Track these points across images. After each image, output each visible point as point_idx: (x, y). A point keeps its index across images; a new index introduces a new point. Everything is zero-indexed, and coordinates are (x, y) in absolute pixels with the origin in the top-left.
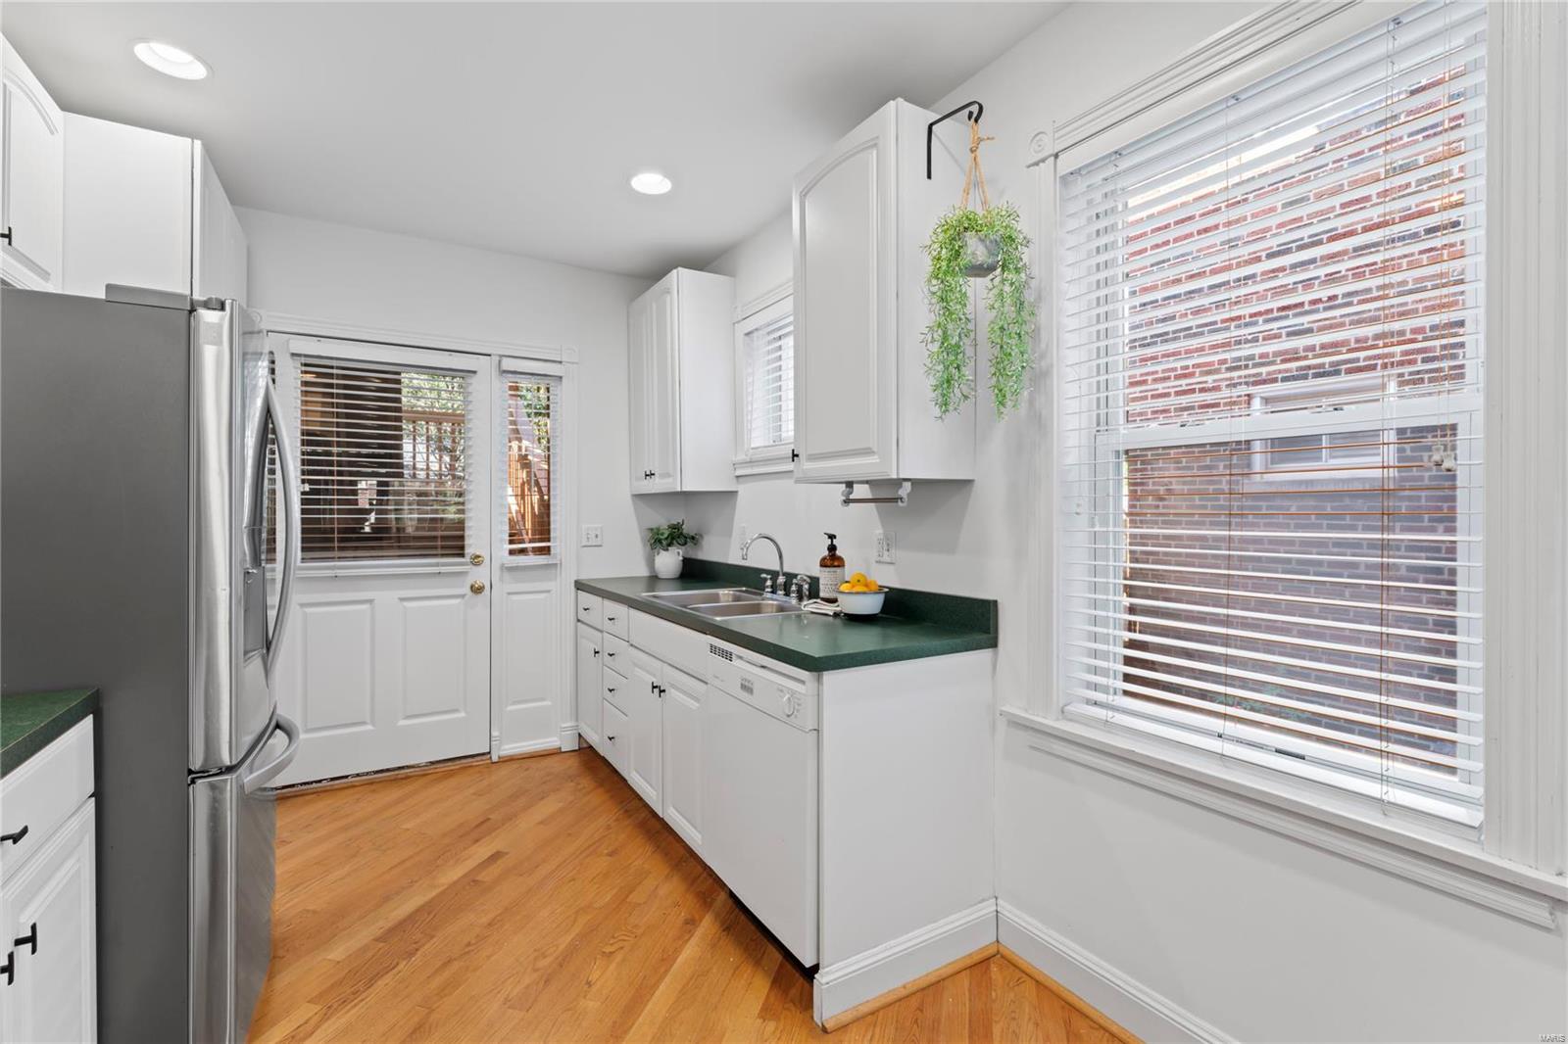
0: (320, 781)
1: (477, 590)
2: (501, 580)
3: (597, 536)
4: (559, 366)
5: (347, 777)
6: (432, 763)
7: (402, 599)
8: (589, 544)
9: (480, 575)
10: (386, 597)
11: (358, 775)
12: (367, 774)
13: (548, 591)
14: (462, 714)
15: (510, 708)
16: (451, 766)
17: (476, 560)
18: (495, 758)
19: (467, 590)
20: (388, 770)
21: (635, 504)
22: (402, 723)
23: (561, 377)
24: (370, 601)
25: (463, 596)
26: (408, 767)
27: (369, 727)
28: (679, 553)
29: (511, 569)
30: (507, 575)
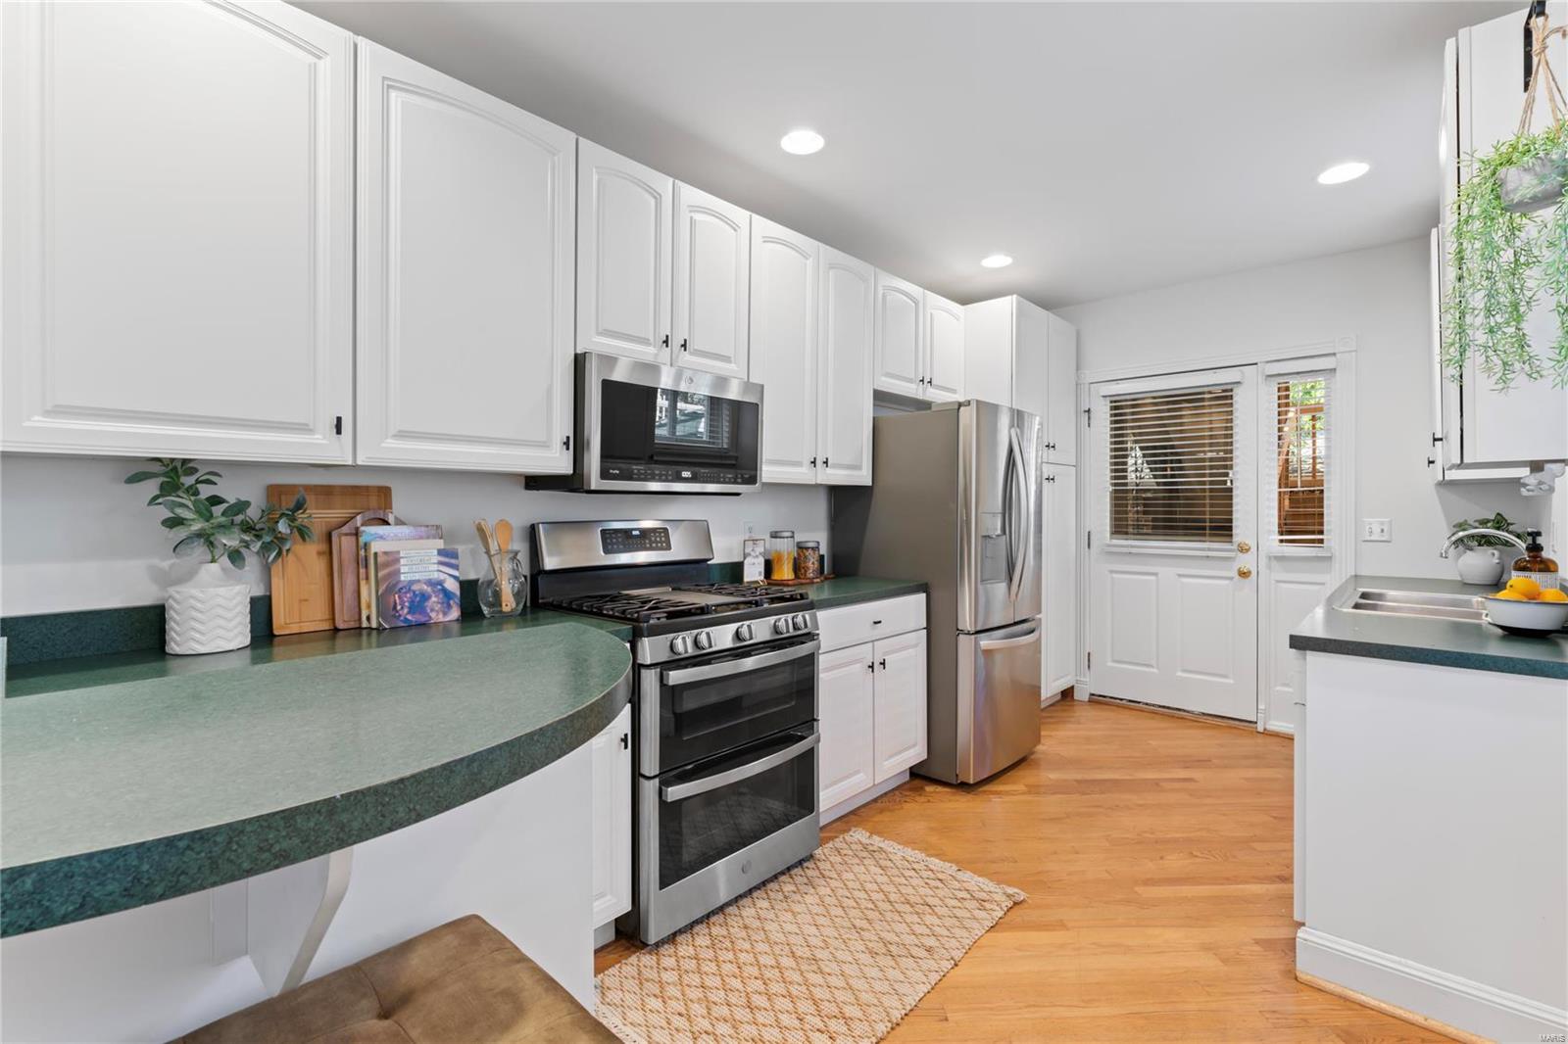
0: (1122, 700)
1: (1244, 574)
2: (1269, 567)
3: (1382, 531)
4: (1333, 359)
5: (1139, 703)
6: (1204, 714)
7: (1180, 575)
8: (1372, 538)
9: (1246, 561)
10: (1167, 572)
11: (1147, 704)
12: (1154, 705)
13: (1323, 584)
14: (1231, 681)
15: (1278, 688)
16: (1210, 720)
17: (1243, 549)
18: (1260, 728)
19: (1235, 574)
20: (1168, 708)
21: (1438, 492)
22: (1179, 674)
23: (1335, 369)
24: (1156, 574)
25: (1231, 578)
26: (1184, 711)
27: (1155, 670)
28: (1493, 554)
29: (1281, 559)
30: (1274, 563)
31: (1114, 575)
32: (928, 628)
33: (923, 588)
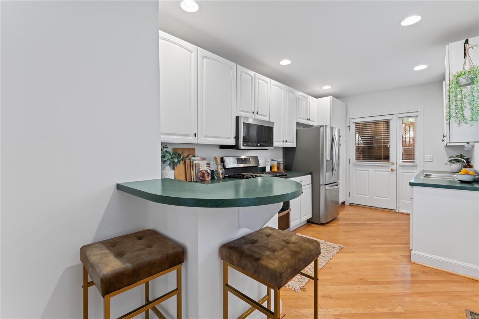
0: (359, 205)
1: (393, 170)
2: (400, 168)
3: (430, 159)
4: (417, 113)
5: (363, 205)
6: (382, 208)
7: (375, 171)
8: (428, 161)
9: (393, 167)
10: (371, 170)
11: (366, 206)
12: (368, 206)
13: (414, 173)
14: (389, 199)
15: (402, 201)
16: (383, 210)
17: (392, 164)
18: (397, 211)
19: (390, 170)
20: (372, 207)
21: (445, 148)
22: (375, 197)
23: (417, 116)
24: (368, 171)
25: (389, 172)
26: (376, 207)
27: (368, 196)
28: (460, 165)
29: (403, 166)
30: (401, 168)
31: (357, 171)
32: (312, 184)
33: (311, 173)
